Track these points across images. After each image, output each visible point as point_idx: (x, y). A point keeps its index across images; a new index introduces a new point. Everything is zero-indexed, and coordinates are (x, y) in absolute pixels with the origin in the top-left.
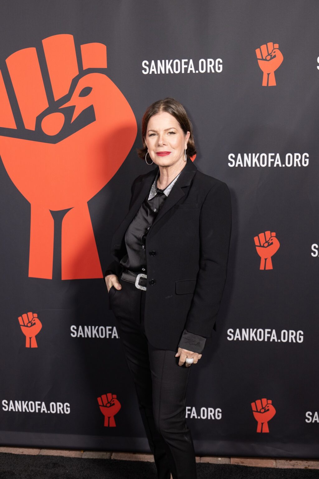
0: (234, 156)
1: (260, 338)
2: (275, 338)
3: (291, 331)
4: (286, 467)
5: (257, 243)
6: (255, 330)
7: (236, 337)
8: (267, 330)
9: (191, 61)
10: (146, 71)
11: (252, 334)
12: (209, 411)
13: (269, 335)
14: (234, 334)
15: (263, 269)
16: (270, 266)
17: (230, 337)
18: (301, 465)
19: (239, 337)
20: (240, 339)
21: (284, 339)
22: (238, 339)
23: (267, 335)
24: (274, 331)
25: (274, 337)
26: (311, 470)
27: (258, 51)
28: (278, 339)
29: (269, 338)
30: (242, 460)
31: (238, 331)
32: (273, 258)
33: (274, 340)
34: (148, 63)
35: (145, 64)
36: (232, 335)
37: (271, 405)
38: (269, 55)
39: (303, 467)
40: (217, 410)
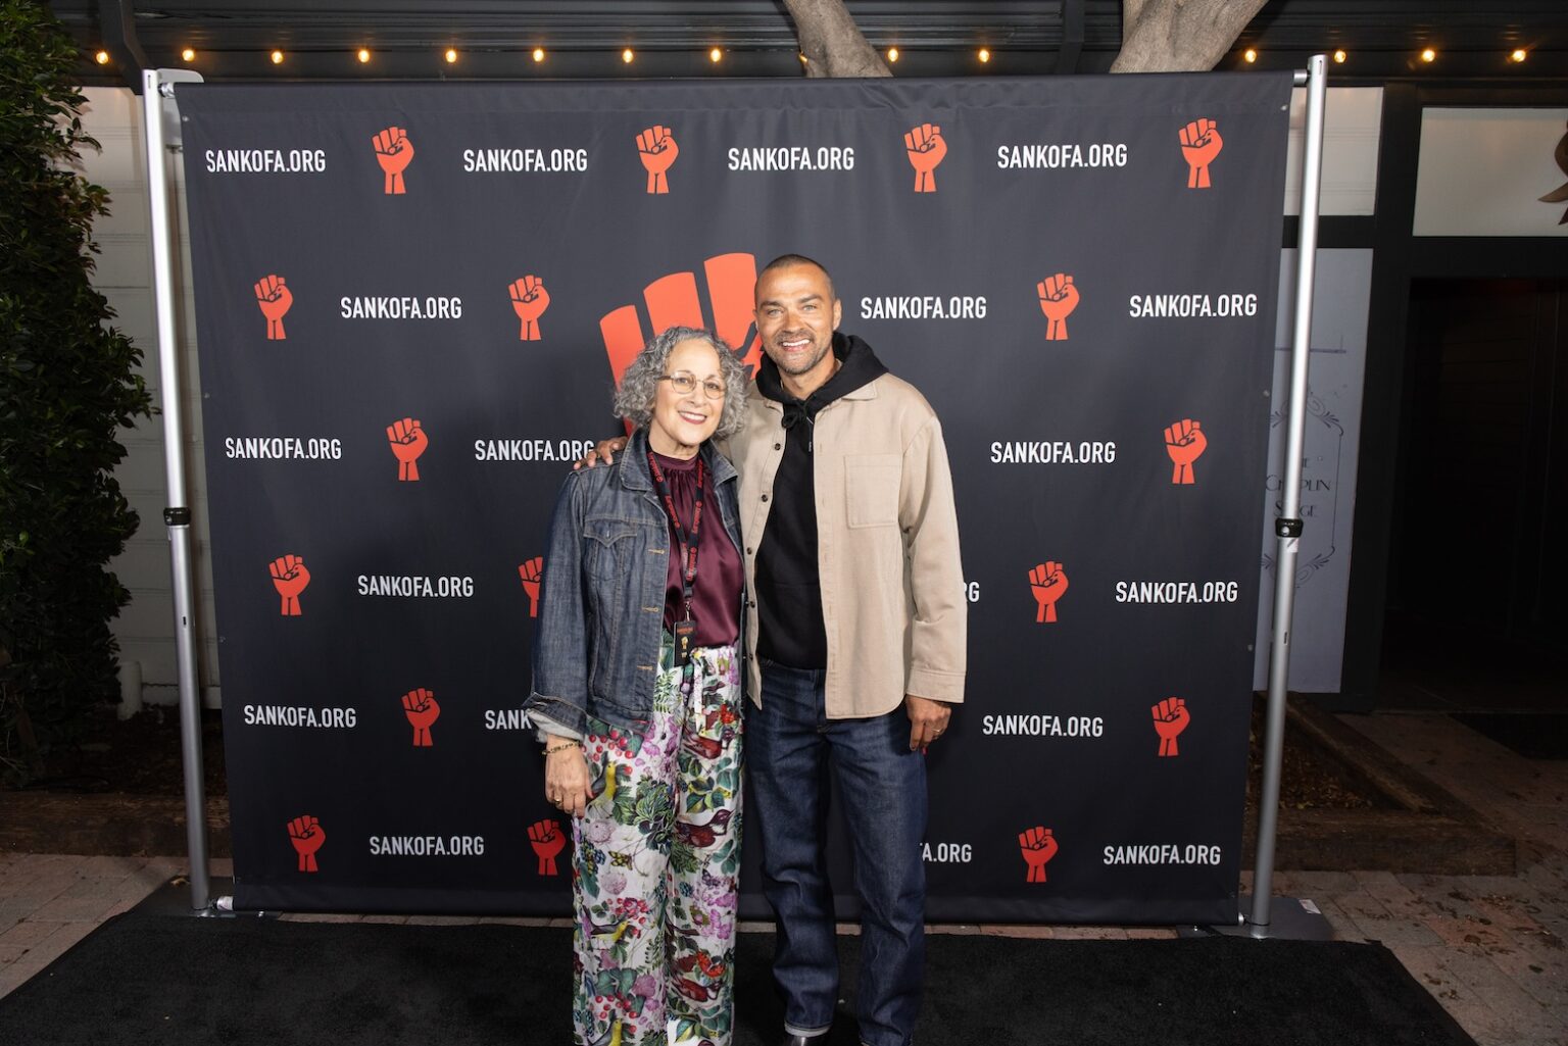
0: (1000, 446)
1: (1035, 730)
2: (1059, 730)
3: (1083, 719)
4: (1070, 937)
5: (1033, 580)
6: (1027, 717)
7: (997, 729)
8: (1045, 718)
9: (938, 301)
10: (867, 313)
11: (1023, 725)
12: (952, 849)
13: (1049, 726)
14: (994, 723)
15: (1042, 621)
16: (1052, 617)
17: (988, 729)
18: (1093, 934)
19: (1002, 729)
20: (1003, 732)
21: (1073, 731)
22: (999, 732)
23: (1045, 726)
24: (1057, 719)
25: (1056, 729)
26: (1111, 941)
27: (1040, 286)
28: (1063, 732)
29: (1049, 730)
30: (999, 928)
31: (1000, 718)
32: (1057, 604)
33: (1056, 733)
34: (870, 302)
35: (867, 303)
36: (991, 726)
37: (1050, 838)
38: (1057, 292)
39: (1097, 938)
40: (964, 847)
